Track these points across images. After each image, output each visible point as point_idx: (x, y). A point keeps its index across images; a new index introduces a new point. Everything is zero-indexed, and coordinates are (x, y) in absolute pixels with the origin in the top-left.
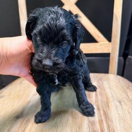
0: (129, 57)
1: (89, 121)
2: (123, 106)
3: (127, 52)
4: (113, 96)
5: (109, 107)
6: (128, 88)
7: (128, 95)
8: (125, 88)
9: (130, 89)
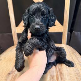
3: (72, 29)
6: (73, 53)
7: (73, 58)
9: (74, 54)
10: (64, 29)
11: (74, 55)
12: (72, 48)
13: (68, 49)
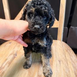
0: (71, 27)
1: (38, 75)
2: (61, 64)
3: (70, 24)
4: (56, 57)
5: (52, 65)
6: (67, 51)
7: (66, 56)
8: (65, 50)
10: (59, 25)
11: (68, 53)
12: (68, 46)
13: (63, 46)
